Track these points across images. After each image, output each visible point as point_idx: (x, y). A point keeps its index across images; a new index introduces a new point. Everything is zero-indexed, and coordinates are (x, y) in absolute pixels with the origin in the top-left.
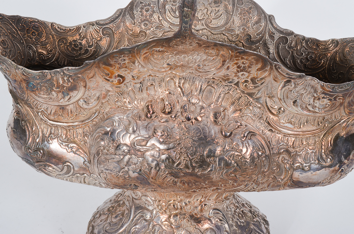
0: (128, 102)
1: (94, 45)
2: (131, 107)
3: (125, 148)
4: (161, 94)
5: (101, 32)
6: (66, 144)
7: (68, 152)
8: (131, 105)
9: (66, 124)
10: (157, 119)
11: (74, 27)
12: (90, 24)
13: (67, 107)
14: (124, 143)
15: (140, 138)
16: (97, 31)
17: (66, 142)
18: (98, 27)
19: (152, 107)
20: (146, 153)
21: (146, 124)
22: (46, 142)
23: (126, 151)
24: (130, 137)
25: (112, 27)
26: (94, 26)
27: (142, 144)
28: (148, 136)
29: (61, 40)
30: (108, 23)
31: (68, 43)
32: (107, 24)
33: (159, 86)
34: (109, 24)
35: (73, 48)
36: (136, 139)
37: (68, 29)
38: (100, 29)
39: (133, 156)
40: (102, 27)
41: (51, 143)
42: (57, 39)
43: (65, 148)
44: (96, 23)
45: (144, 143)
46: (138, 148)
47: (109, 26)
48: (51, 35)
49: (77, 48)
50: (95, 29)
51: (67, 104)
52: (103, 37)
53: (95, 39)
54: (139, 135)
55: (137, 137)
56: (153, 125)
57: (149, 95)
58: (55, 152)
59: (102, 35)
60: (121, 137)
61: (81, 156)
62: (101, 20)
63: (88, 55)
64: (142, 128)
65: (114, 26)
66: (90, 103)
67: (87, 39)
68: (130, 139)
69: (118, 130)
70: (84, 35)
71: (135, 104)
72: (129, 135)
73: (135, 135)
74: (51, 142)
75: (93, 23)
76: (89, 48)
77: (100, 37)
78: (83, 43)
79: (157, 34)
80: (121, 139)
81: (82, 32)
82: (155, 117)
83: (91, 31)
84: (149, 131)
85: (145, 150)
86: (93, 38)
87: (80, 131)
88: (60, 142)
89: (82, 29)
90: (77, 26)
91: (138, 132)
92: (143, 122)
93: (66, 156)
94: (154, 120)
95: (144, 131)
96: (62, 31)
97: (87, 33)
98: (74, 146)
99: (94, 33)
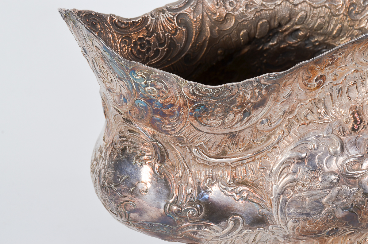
0: (323, 113)
1: (168, 42)
2: (328, 119)
3: (333, 177)
4: (366, 95)
5: (175, 21)
6: (233, 188)
7: (236, 200)
8: (328, 116)
9: (235, 159)
10: (365, 130)
11: (139, 17)
12: (160, 11)
13: (240, 134)
14: (329, 171)
15: (351, 160)
16: (170, 21)
17: (231, 186)
18: (171, 14)
19: (358, 114)
20: (362, 180)
21: (354, 140)
22: (203, 192)
23: (335, 181)
24: (337, 161)
25: (189, 13)
26: (166, 14)
27: (354, 168)
28: (361, 156)
29: (123, 40)
30: (182, 6)
31: (131, 43)
32: (181, 8)
33: (363, 84)
34: (184, 8)
35: (139, 50)
36: (347, 162)
37: (130, 22)
38: (173, 17)
39: (345, 187)
40: (175, 14)
41: (210, 191)
42: (119, 39)
43: (232, 194)
44: (167, 8)
45: (356, 166)
46: (351, 175)
47: (185, 11)
48: (111, 33)
49: (144, 49)
50: (166, 17)
51: (242, 129)
52: (179, 29)
53: (169, 33)
54: (348, 156)
55: (346, 160)
56: (363, 139)
57: (350, 99)
58: (217, 203)
59: (177, 26)
60: (324, 163)
61: (255, 203)
62: (173, 4)
63: (159, 58)
64: (350, 145)
65: (191, 11)
66: (273, 123)
67: (157, 34)
68: (338, 163)
69: (317, 154)
70: (153, 28)
71: (332, 114)
72: (335, 158)
73: (343, 156)
74: (210, 189)
75: (162, 9)
76: (160, 47)
77: (176, 29)
78: (153, 41)
79: (248, 16)
80: (325, 167)
81: (150, 24)
82: (363, 128)
83: (162, 21)
84: (360, 148)
85: (360, 175)
86: (166, 32)
87: (251, 166)
88: (223, 187)
89: (150, 19)
90: (143, 16)
91: (347, 153)
92: (349, 137)
93: (234, 206)
94: (362, 132)
95: (354, 150)
96: (123, 26)
97: (157, 25)
98: (243, 190)
99: (166, 23)
